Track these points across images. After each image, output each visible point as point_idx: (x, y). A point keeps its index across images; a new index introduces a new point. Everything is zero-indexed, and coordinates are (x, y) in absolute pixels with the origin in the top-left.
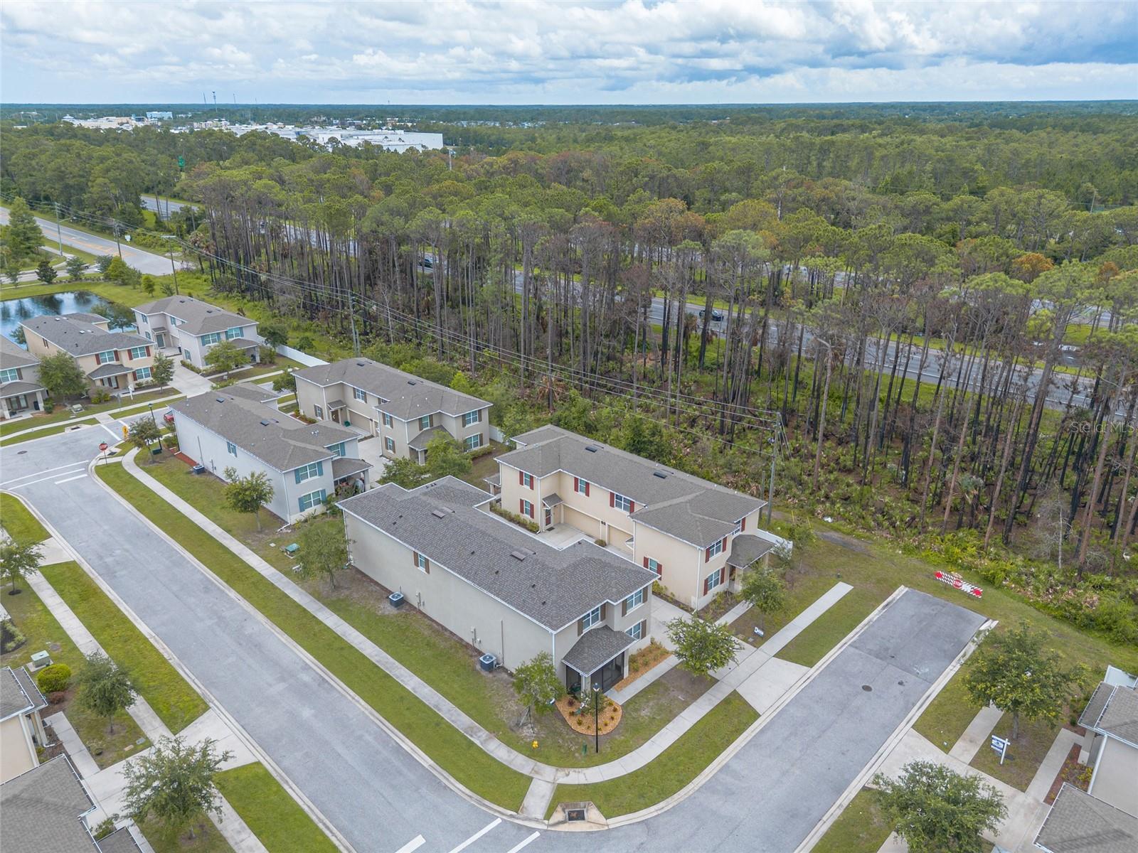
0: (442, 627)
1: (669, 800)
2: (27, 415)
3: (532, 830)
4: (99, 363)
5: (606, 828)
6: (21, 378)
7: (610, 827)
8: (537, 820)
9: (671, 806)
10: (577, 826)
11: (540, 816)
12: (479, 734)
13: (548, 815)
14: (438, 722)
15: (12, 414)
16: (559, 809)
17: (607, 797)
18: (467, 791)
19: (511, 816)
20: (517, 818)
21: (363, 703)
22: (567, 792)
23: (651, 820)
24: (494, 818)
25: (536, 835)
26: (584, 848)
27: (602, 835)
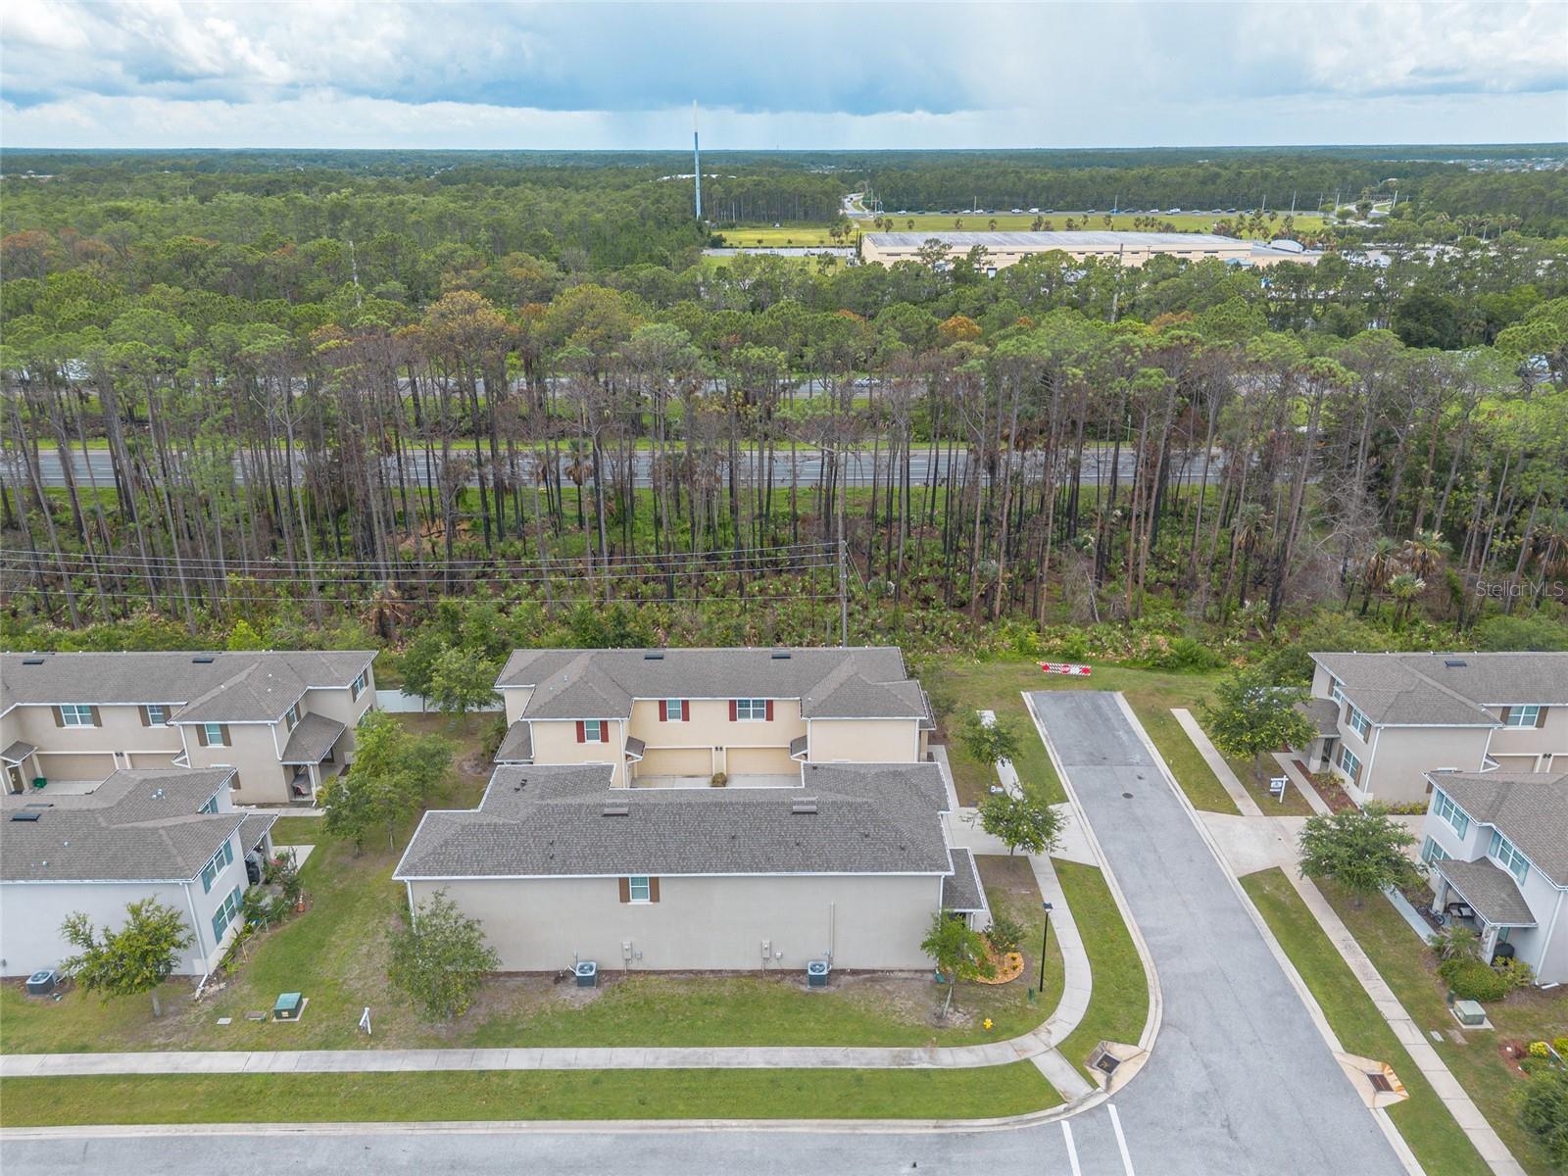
0: (691, 971)
1: (1150, 990)
3: (1102, 1108)
5: (1148, 1054)
7: (1150, 1049)
8: (1090, 1096)
9: (1160, 995)
10: (1124, 1074)
11: (1088, 1089)
12: (915, 1056)
13: (1094, 1084)
14: (858, 1079)
16: (1088, 1069)
17: (1107, 1024)
18: (995, 1121)
19: (1067, 1110)
20: (1075, 1107)
21: (734, 1122)
22: (1073, 1049)
23: (1166, 1019)
24: (1058, 1124)
25: (1112, 1108)
26: (1162, 1086)
27: (1155, 1062)
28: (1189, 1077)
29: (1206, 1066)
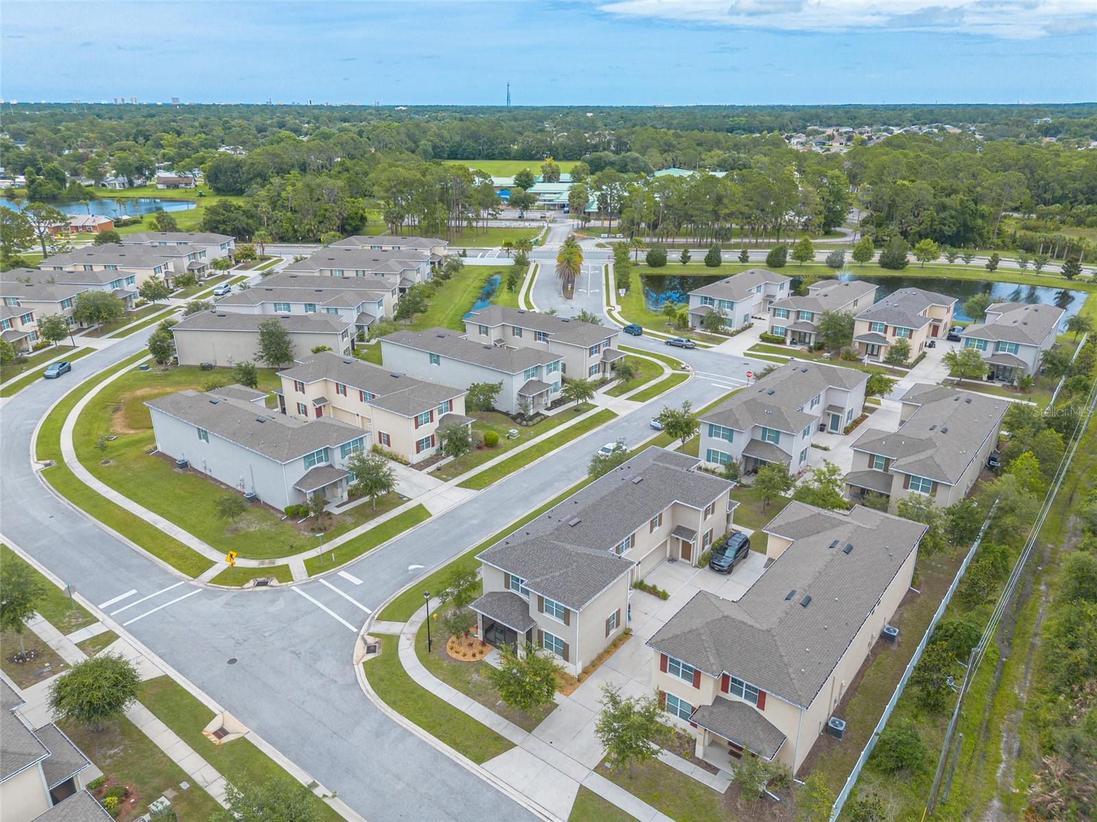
2: (798, 348)
3: (360, 628)
4: (870, 330)
5: (355, 664)
6: (812, 321)
7: (356, 666)
8: (368, 630)
9: (370, 698)
10: (360, 649)
11: (371, 630)
13: (369, 634)
15: (792, 343)
16: (377, 639)
17: (384, 662)
19: (373, 618)
20: (371, 620)
22: (391, 642)
23: (357, 687)
24: (373, 610)
25: (355, 630)
26: (339, 653)
27: (349, 662)
28: (328, 666)
29: (322, 675)
